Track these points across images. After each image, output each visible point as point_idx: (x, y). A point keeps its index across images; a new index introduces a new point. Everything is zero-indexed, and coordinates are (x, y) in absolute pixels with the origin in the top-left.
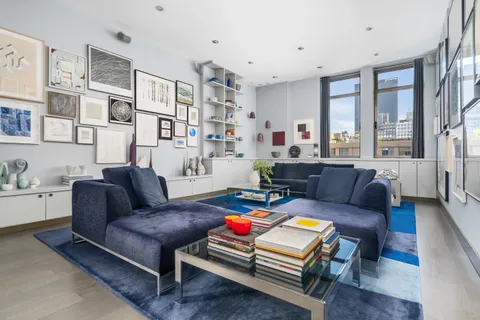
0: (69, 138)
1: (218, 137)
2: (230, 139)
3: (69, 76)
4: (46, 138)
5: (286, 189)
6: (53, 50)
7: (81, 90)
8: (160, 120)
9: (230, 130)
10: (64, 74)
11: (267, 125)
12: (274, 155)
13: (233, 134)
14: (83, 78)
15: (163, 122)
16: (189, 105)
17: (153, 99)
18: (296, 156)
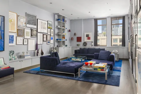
0: (22, 43)
1: (60, 40)
2: (64, 40)
3: (22, 23)
4: (17, 44)
5: (85, 57)
6: (19, 16)
7: (25, 27)
8: (43, 35)
9: (64, 37)
10: (21, 23)
11: (75, 34)
12: (78, 45)
13: (64, 38)
14: (25, 23)
15: (44, 35)
16: (51, 29)
17: (42, 28)
18: (86, 46)
